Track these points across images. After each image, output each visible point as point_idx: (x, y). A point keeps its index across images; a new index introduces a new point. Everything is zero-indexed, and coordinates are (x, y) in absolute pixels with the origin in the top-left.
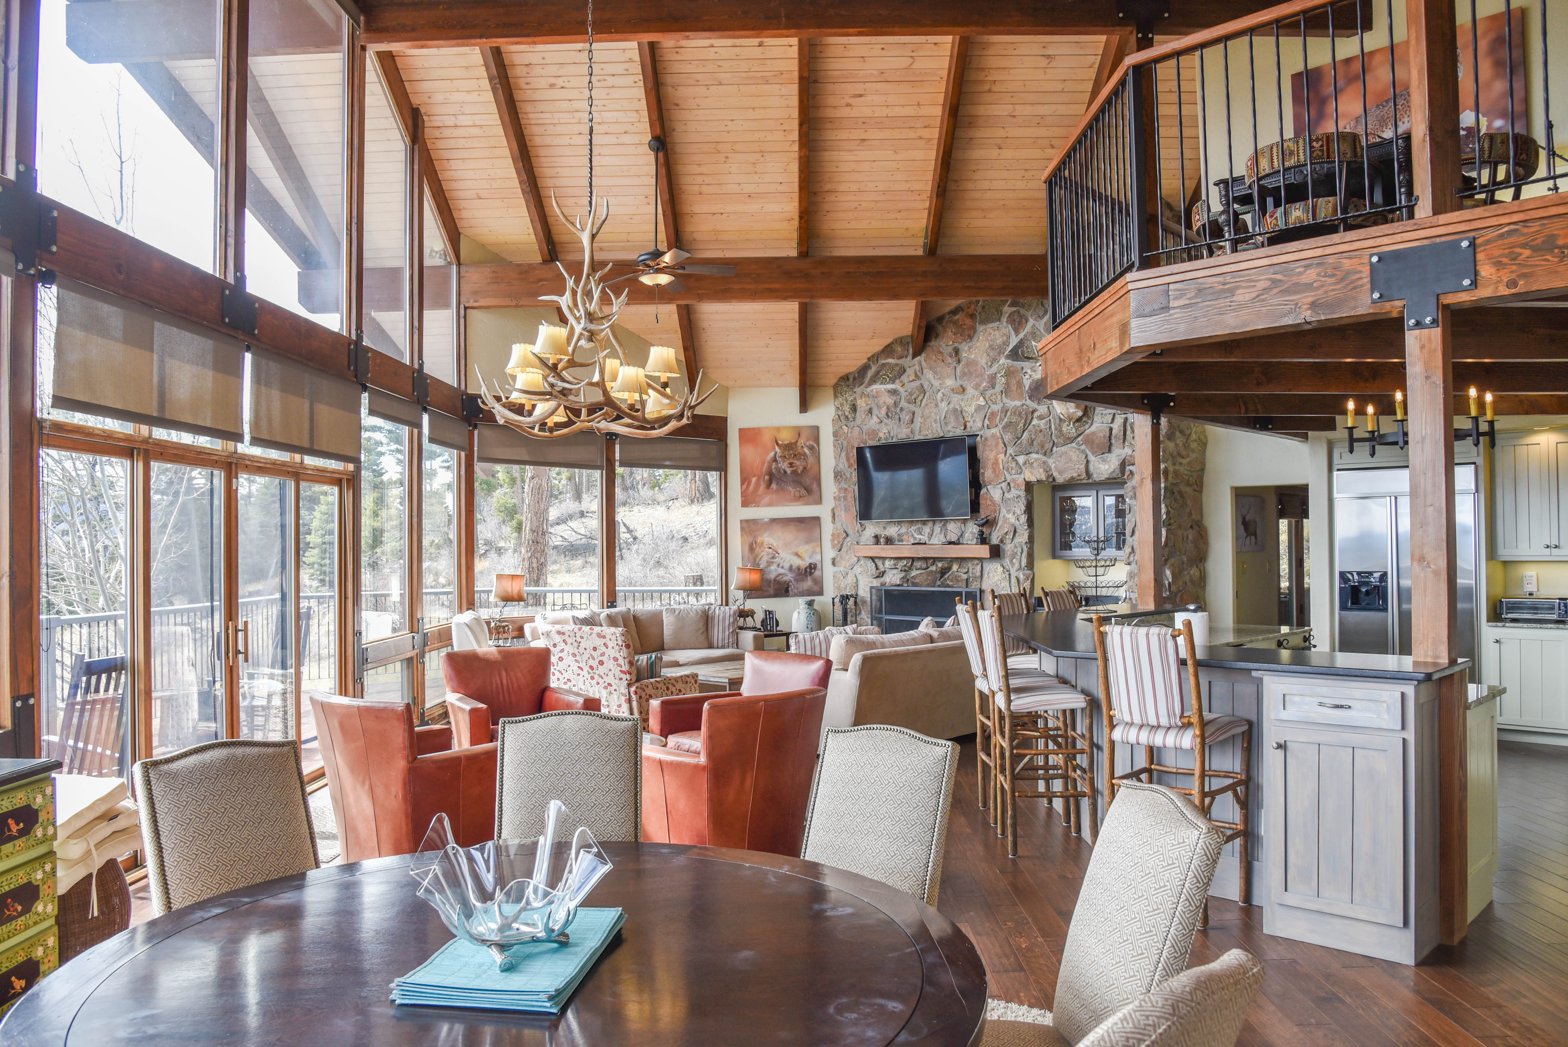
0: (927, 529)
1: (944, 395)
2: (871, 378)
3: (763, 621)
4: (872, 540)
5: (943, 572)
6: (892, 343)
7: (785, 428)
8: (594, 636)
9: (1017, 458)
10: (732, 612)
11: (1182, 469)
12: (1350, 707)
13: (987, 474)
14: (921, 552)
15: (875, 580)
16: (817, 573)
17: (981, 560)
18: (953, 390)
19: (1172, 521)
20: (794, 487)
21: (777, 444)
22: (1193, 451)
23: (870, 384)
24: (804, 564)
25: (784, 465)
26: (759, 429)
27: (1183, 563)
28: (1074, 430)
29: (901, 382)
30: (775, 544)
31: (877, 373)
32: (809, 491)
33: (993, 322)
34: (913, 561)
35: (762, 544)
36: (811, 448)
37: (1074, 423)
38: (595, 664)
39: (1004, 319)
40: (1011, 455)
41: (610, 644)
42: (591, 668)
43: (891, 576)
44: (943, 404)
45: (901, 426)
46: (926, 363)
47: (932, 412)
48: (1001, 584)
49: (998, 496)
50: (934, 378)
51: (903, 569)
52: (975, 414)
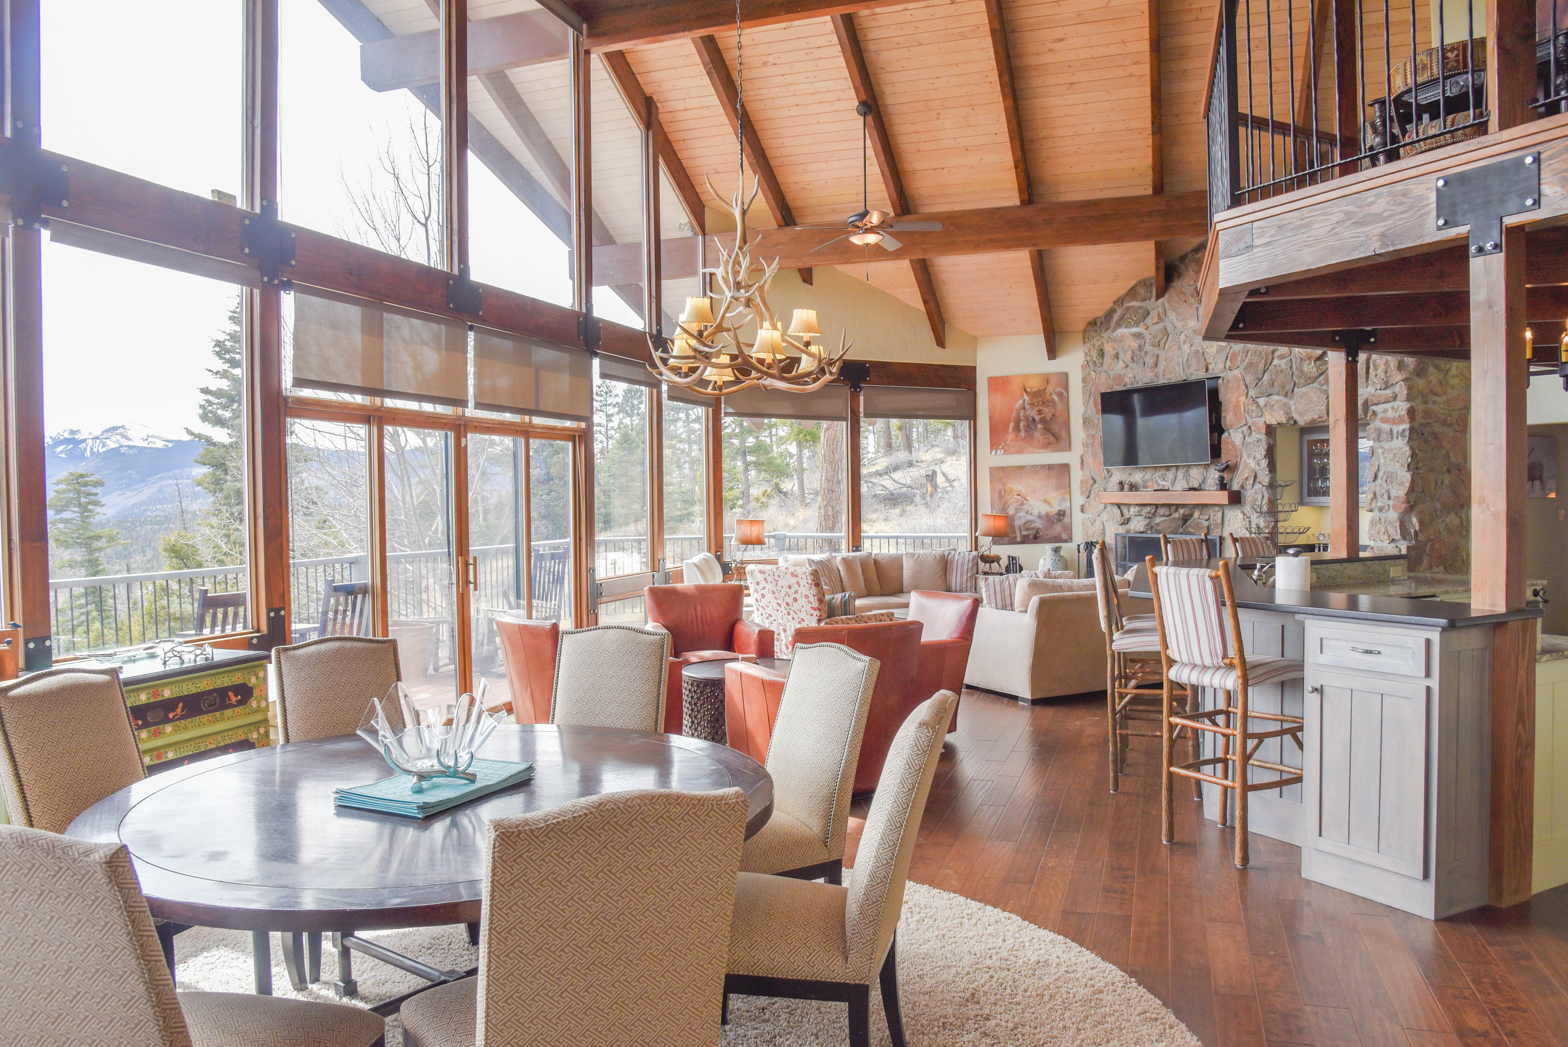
0: (1170, 475)
1: (1187, 337)
2: (1117, 323)
3: (1007, 567)
4: (1117, 487)
5: (1185, 519)
6: (1136, 285)
7: (1033, 375)
8: (789, 575)
9: (1258, 400)
10: (971, 557)
11: (1436, 408)
12: (1379, 653)
13: (1228, 417)
14: (1162, 498)
15: (1120, 527)
16: (1066, 520)
17: (1221, 506)
18: (1195, 331)
19: (1420, 465)
20: (1043, 435)
21: (1026, 391)
22: (1452, 388)
23: (1115, 328)
24: (1052, 512)
25: (1033, 413)
26: (1007, 377)
27: (1436, 510)
28: (1315, 370)
29: (1145, 325)
30: (1024, 491)
31: (1122, 317)
32: (1057, 438)
34: (1157, 508)
35: (1012, 492)
36: (1060, 395)
37: (1315, 361)
38: (790, 600)
40: (1252, 397)
41: (802, 583)
42: (788, 604)
43: (1136, 522)
44: (1186, 346)
45: (1145, 370)
46: (1169, 305)
47: (1176, 354)
48: (1241, 531)
49: (1239, 440)
50: (1177, 319)
51: (1147, 516)
52: (1217, 356)
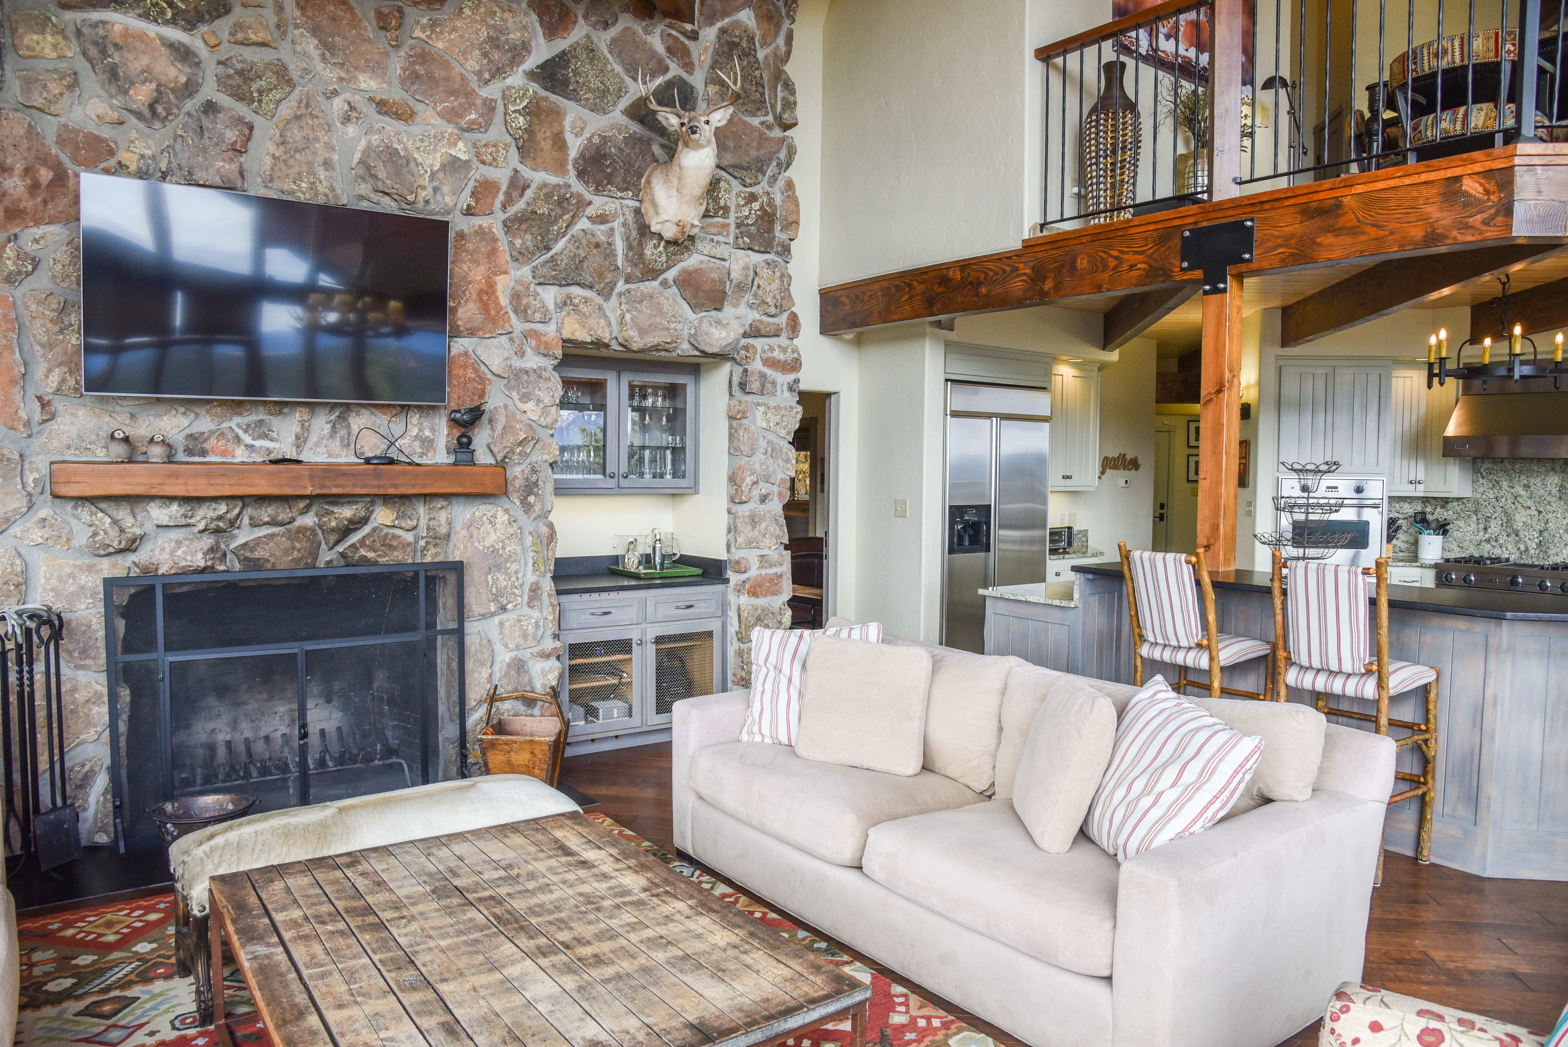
1: (352, 108)
5: (346, 530)
15: (108, 563)
17: (453, 498)
18: (377, 104)
28: (664, 258)
29: (211, 35)
34: (248, 504)
40: (522, 280)
43: (171, 547)
44: (351, 130)
45: (205, 150)
46: (303, 14)
47: (316, 139)
48: (504, 548)
49: (496, 363)
50: (323, 58)
51: (212, 526)
52: (441, 175)
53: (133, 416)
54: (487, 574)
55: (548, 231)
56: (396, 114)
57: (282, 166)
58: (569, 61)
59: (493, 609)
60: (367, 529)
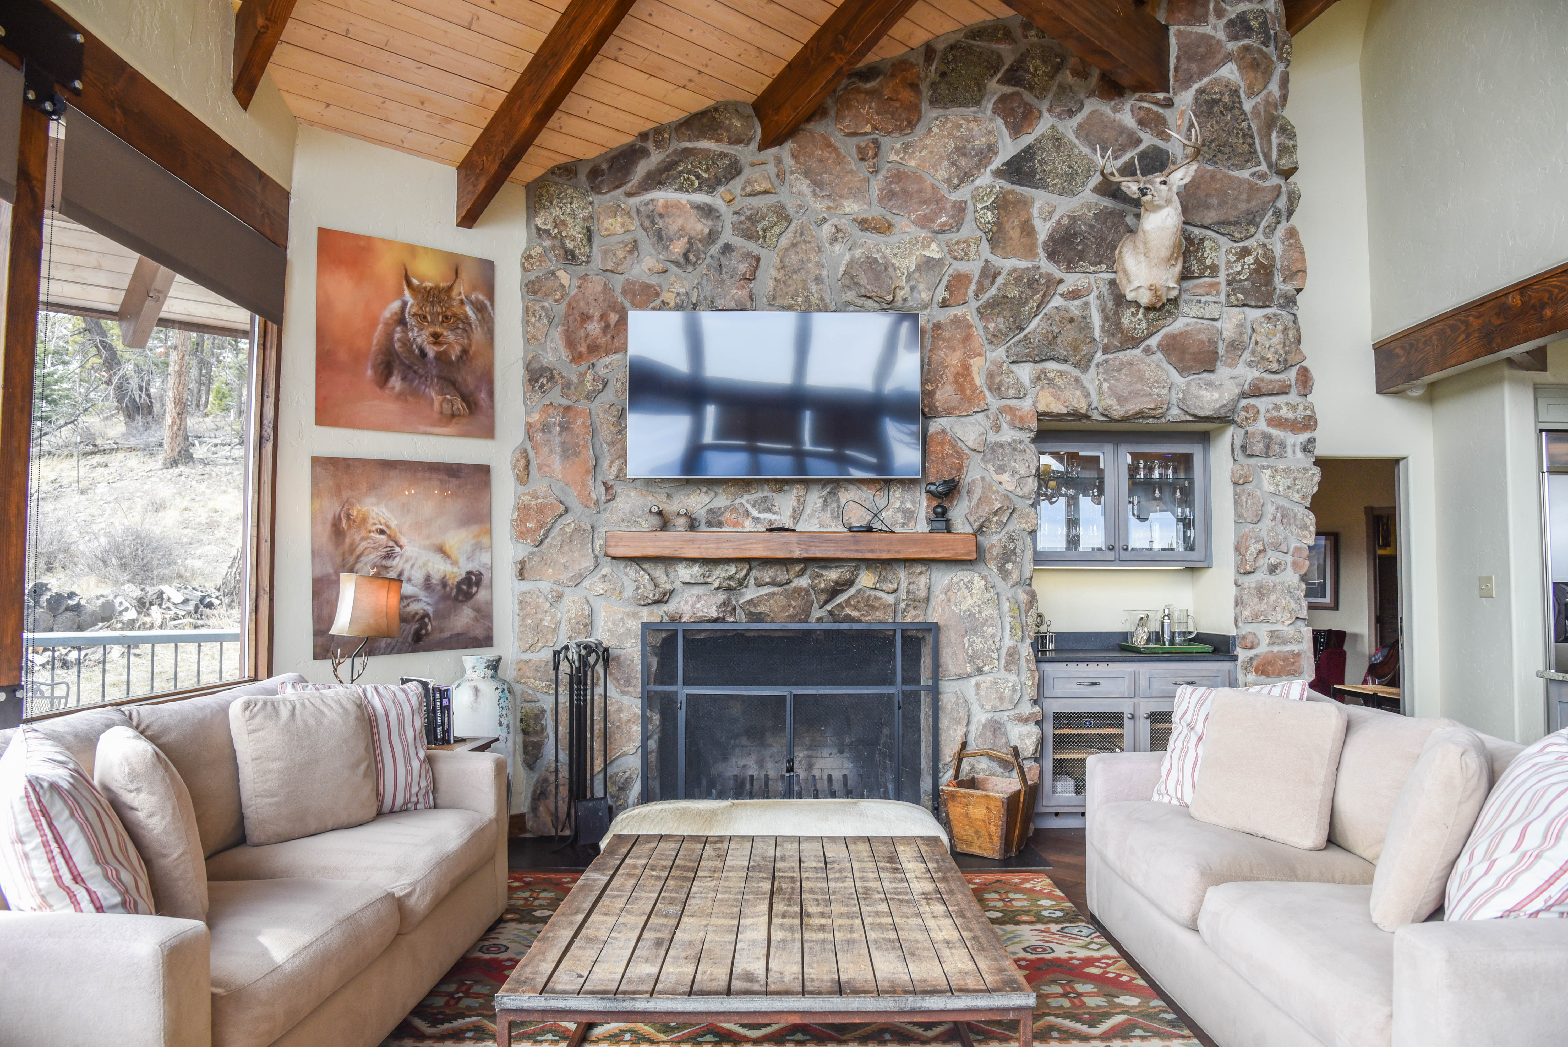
1: (838, 230)
2: (649, 177)
4: (651, 521)
5: (834, 592)
6: (716, 109)
7: (426, 252)
9: (1014, 367)
10: (414, 701)
13: (940, 394)
14: (774, 547)
15: (647, 611)
16: (482, 595)
17: (931, 564)
18: (860, 223)
20: (441, 392)
21: (409, 283)
24: (456, 573)
25: (421, 337)
26: (369, 239)
28: (1144, 325)
29: (727, 193)
30: (393, 523)
31: (666, 167)
32: (469, 405)
33: (966, 105)
34: (755, 568)
35: (364, 520)
36: (480, 308)
39: (989, 105)
40: (1002, 360)
43: (692, 599)
44: (837, 248)
45: (723, 282)
46: (797, 162)
47: (809, 261)
48: (980, 612)
49: (972, 438)
50: (814, 193)
51: (725, 584)
52: (917, 275)
53: (669, 496)
54: (963, 636)
55: (1019, 313)
56: (875, 228)
57: (782, 286)
58: (1035, 153)
59: (969, 670)
60: (852, 591)
